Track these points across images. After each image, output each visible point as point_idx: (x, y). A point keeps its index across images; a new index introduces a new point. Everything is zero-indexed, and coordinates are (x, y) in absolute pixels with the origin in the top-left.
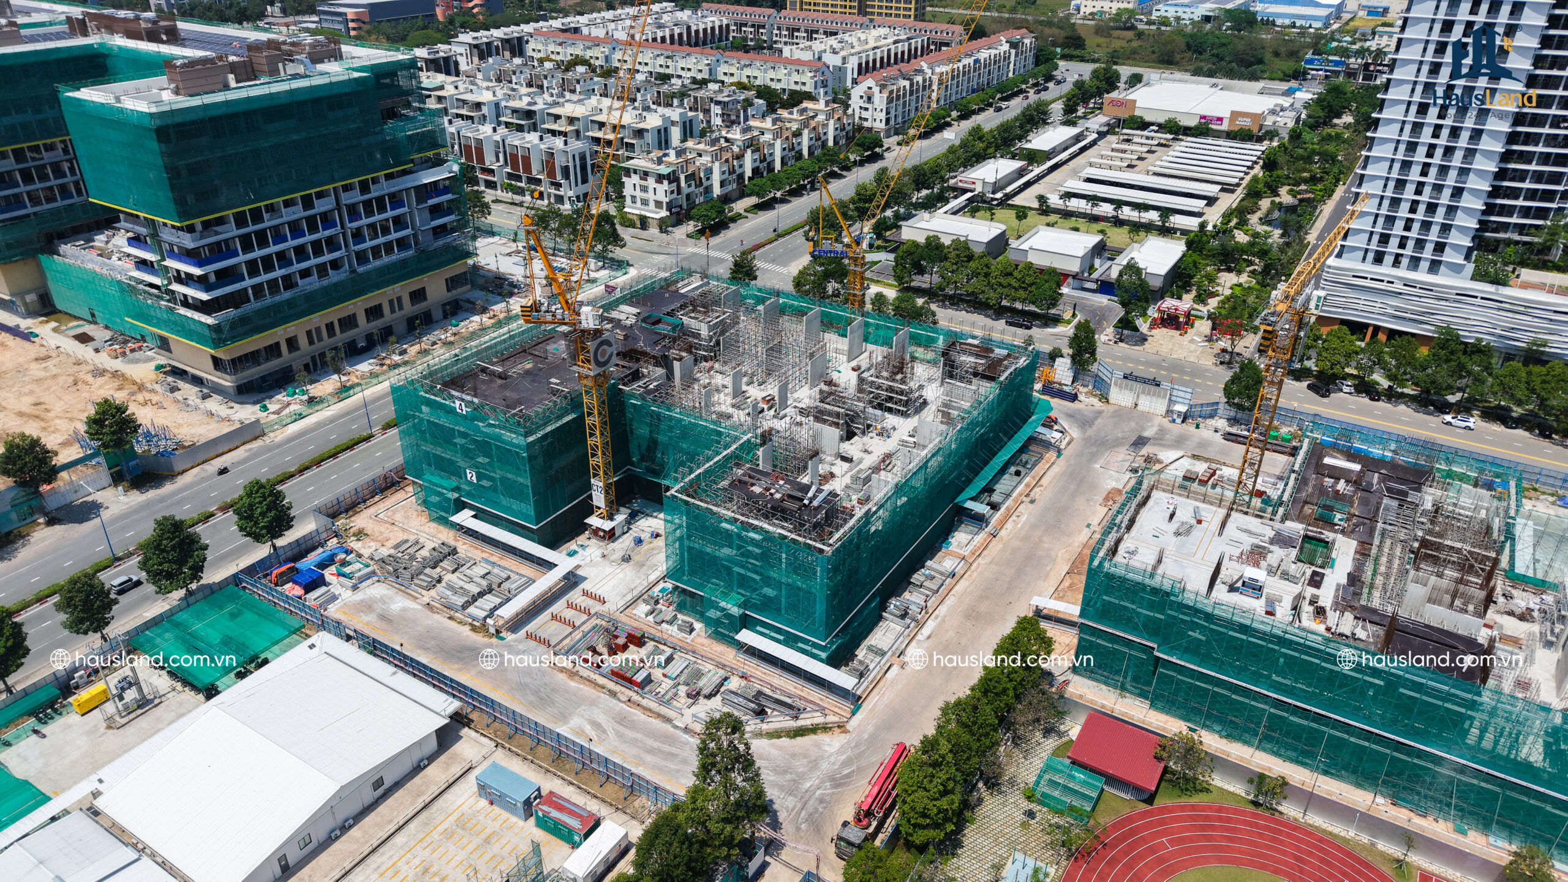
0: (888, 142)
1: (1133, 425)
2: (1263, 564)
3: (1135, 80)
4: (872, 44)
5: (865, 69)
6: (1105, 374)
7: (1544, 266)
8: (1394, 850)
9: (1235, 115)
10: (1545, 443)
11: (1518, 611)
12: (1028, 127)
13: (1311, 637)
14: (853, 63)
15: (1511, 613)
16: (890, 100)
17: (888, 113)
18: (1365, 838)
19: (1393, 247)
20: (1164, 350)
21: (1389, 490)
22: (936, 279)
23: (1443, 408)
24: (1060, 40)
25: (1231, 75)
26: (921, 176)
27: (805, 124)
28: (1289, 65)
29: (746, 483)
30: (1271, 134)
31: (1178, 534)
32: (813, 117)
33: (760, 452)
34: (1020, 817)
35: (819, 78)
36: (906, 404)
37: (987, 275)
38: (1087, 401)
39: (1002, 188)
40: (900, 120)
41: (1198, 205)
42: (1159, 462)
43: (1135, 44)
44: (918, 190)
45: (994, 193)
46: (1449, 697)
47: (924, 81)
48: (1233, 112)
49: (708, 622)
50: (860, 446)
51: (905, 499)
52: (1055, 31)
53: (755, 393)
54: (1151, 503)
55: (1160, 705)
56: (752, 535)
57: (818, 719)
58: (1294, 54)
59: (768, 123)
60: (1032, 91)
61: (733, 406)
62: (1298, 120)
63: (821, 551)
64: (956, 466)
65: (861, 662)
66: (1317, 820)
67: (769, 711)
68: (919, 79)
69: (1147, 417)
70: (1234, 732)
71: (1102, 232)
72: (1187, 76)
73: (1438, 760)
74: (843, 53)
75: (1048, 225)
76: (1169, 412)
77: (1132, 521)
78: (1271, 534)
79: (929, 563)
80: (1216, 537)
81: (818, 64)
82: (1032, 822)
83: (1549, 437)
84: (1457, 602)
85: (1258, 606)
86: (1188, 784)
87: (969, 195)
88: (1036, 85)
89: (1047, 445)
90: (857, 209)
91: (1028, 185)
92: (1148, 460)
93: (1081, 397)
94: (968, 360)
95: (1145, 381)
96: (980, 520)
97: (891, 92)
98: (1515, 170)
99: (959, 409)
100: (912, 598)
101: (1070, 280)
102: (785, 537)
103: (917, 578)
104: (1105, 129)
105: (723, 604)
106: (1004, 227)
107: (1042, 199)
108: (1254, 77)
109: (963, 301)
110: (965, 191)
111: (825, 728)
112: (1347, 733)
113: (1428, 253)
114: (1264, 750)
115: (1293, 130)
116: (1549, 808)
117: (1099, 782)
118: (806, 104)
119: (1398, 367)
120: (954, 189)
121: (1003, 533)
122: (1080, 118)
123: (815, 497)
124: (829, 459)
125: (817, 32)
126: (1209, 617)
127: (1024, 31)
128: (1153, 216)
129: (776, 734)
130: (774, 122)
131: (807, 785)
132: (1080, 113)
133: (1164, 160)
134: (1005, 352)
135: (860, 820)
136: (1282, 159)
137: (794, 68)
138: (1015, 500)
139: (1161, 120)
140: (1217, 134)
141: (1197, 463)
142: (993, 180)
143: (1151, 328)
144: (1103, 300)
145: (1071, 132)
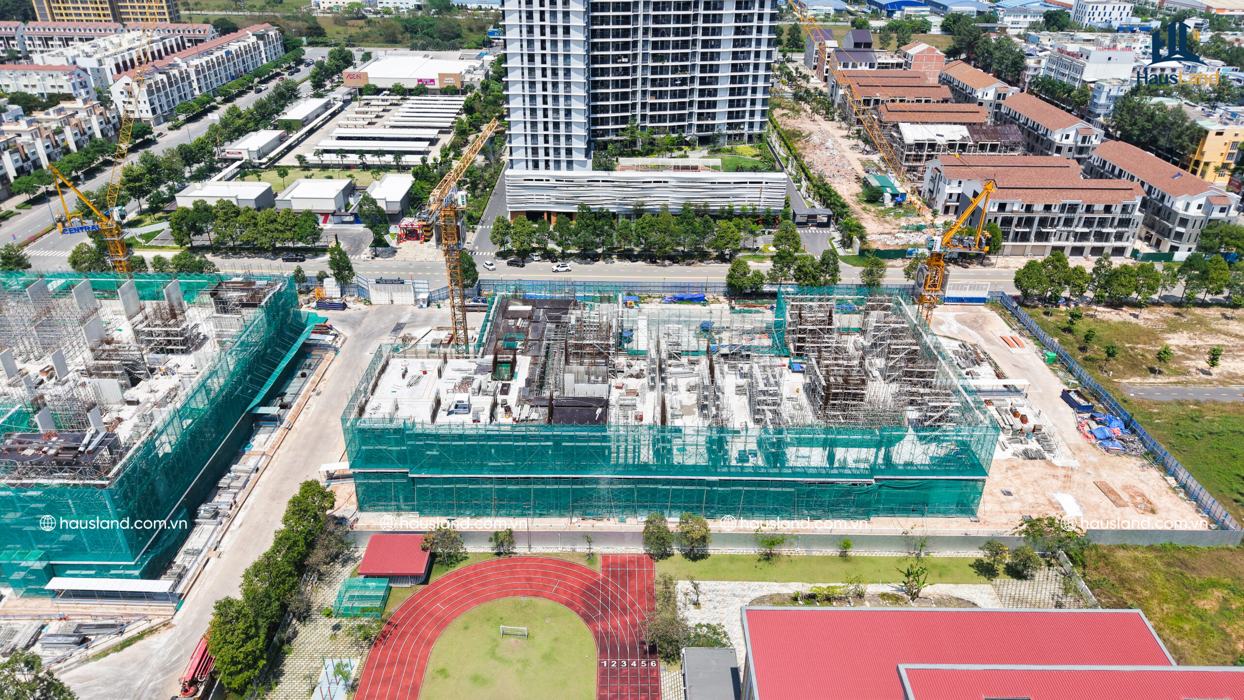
0: (156, 130)
1: (392, 316)
2: (470, 389)
3: (367, 57)
4: (126, 46)
5: (121, 68)
6: (363, 283)
7: (634, 154)
8: (582, 548)
9: (442, 76)
10: (653, 267)
11: (634, 373)
12: (282, 102)
13: (503, 428)
14: (109, 65)
15: (631, 376)
16: (150, 93)
17: (152, 104)
18: (568, 548)
19: (541, 156)
20: (410, 257)
21: (550, 318)
22: (213, 235)
23: (595, 258)
24: (304, 31)
25: (438, 47)
26: (188, 155)
27: (66, 121)
28: (477, 37)
29: (15, 450)
30: (470, 88)
31: (410, 385)
32: (72, 116)
33: (36, 419)
34: (329, 632)
35: (77, 80)
36: (183, 343)
37: (255, 225)
38: (355, 307)
39: (265, 155)
40: (166, 108)
41: (423, 146)
42: (412, 338)
43: (367, 30)
44: (190, 165)
45: (259, 158)
46: (589, 439)
47: (181, 73)
48: (440, 75)
49: (15, 584)
50: (147, 389)
51: (189, 421)
52: (300, 24)
53: (34, 369)
54: (389, 369)
55: (426, 511)
56: (30, 493)
57: (144, 626)
58: (482, 29)
59: (23, 125)
60: (286, 74)
61: (10, 385)
62: (487, 75)
63: (103, 486)
64: (239, 382)
65: (179, 566)
66: (539, 549)
67: (93, 638)
68: (175, 72)
69: (402, 308)
70: (479, 511)
71: (350, 176)
72: (407, 51)
73: (596, 481)
74: (98, 56)
75: (307, 177)
76: (417, 301)
77: (376, 385)
78: (474, 366)
79: (234, 467)
80: (438, 380)
81: (74, 69)
82: (338, 633)
83: (655, 262)
84: (593, 378)
85: (468, 418)
86: (452, 559)
87: (238, 163)
88: (289, 68)
89: (326, 347)
90: (129, 189)
91: (290, 148)
92: (405, 339)
93: (349, 305)
94: (233, 296)
95: (393, 282)
96: (274, 420)
97: (150, 86)
98: (602, 94)
99: (229, 336)
100: (222, 500)
101: (330, 217)
102: (68, 485)
103: (223, 482)
104: (349, 97)
105: (24, 564)
106: (268, 185)
107: (301, 158)
108: (455, 48)
109: (243, 249)
110: (234, 160)
111: (152, 631)
112: (543, 484)
113: (563, 157)
114: (501, 516)
115: (482, 83)
116: (660, 487)
117: (384, 583)
118: (63, 104)
119: (561, 237)
120: (225, 160)
121: (296, 425)
122: (328, 91)
123: (90, 442)
124: (116, 407)
125: (72, 39)
126: (437, 437)
127: (267, 25)
128: (389, 159)
129: (105, 653)
130: (30, 123)
131: (139, 683)
132: (328, 88)
133: (397, 115)
134: (265, 282)
135: (186, 691)
136: (477, 105)
137: (46, 73)
138: (304, 397)
139: (390, 86)
140: (434, 92)
141: (441, 332)
142: (256, 149)
143: (399, 242)
144: (360, 228)
145: (320, 102)
